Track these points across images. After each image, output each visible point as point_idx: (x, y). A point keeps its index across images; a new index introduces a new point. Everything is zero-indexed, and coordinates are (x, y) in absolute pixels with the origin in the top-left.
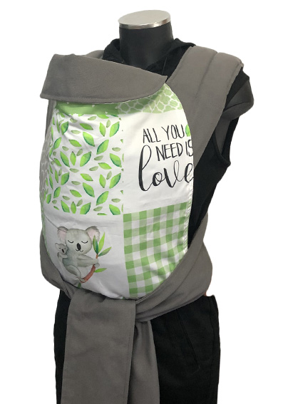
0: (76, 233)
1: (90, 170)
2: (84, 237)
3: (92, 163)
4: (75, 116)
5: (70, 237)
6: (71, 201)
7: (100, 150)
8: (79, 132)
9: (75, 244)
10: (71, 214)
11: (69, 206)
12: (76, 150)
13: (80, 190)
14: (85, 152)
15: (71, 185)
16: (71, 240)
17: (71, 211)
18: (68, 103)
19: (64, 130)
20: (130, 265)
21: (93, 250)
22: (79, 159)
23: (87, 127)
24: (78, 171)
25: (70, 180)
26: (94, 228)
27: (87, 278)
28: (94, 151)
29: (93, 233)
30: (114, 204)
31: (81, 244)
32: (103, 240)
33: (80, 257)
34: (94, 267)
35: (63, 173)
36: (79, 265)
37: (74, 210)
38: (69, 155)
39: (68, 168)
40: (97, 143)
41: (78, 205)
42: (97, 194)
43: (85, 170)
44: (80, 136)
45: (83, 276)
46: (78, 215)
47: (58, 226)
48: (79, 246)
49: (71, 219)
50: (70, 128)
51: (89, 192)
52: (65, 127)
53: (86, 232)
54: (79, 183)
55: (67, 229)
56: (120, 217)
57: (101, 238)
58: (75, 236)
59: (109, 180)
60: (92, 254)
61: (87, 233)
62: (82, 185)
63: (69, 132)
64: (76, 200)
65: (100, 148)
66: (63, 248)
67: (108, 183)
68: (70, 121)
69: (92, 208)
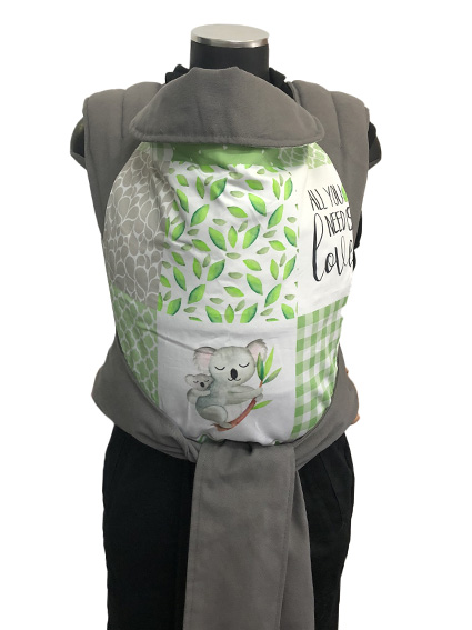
0: (230, 353)
1: (258, 253)
2: (244, 358)
3: (261, 242)
4: (240, 168)
5: (218, 360)
6: (225, 305)
7: (273, 221)
8: (242, 194)
9: (228, 370)
10: (225, 325)
11: (223, 313)
12: (238, 222)
13: (242, 285)
14: (251, 225)
15: (225, 279)
16: (220, 366)
17: (224, 319)
18: (225, 147)
19: (218, 191)
20: (300, 391)
21: (256, 376)
22: (241, 237)
23: (256, 185)
24: (239, 256)
25: (225, 272)
26: (260, 341)
27: (236, 422)
28: (264, 223)
29: (257, 350)
30: (288, 303)
31: (238, 369)
32: (271, 358)
33: (235, 389)
34: (254, 402)
35: (213, 262)
36: (229, 403)
37: (230, 317)
38: (225, 231)
39: (223, 253)
40: (270, 210)
41: (237, 310)
42: (266, 290)
43: (250, 254)
44: (244, 200)
45: (231, 418)
46: (238, 325)
47: (197, 347)
48: (234, 373)
49: (223, 333)
50: (229, 188)
51: (255, 287)
52: (218, 186)
53: (247, 349)
54: (241, 275)
55: (214, 350)
56: (294, 322)
57: (268, 355)
58: (228, 357)
59: (283, 267)
60: (255, 381)
61: (249, 352)
62: (244, 277)
63: (226, 195)
64: (234, 301)
65: (273, 218)
66: (202, 380)
67: (282, 271)
68: (229, 177)
69: (259, 312)
